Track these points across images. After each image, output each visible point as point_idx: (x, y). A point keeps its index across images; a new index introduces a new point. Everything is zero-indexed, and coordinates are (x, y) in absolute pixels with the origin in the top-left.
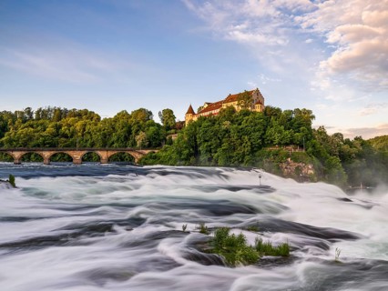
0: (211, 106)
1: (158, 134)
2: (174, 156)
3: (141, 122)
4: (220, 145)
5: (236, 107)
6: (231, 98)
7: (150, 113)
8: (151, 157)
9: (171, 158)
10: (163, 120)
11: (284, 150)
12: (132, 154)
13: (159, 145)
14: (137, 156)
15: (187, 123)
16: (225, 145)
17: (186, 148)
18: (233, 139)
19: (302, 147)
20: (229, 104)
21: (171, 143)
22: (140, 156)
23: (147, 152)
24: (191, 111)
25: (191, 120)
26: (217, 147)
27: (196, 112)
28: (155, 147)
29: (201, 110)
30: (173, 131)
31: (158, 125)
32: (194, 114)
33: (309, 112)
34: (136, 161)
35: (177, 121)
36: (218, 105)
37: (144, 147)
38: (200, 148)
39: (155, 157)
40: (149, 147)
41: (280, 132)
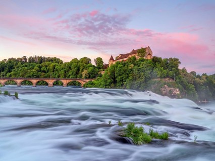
0: (123, 56)
1: (94, 71)
2: (103, 83)
3: (85, 65)
4: (128, 77)
5: (137, 56)
6: (134, 52)
7: (90, 60)
8: (90, 84)
9: (101, 84)
10: (96, 63)
11: (163, 80)
12: (80, 81)
13: (94, 77)
14: (83, 83)
15: (109, 65)
16: (130, 78)
17: (109, 79)
18: (135, 74)
19: (173, 79)
20: (133, 55)
21: (101, 76)
22: (84, 83)
23: (88, 81)
24: (112, 59)
25: (112, 64)
26: (126, 79)
27: (115, 59)
28: (92, 78)
29: (117, 58)
30: (102, 69)
31: (94, 66)
32: (113, 60)
33: (177, 60)
34: (82, 85)
35: (104, 64)
36: (127, 55)
37: (86, 78)
38: (117, 79)
39: (92, 84)
40: (89, 78)
41: (161, 71)
